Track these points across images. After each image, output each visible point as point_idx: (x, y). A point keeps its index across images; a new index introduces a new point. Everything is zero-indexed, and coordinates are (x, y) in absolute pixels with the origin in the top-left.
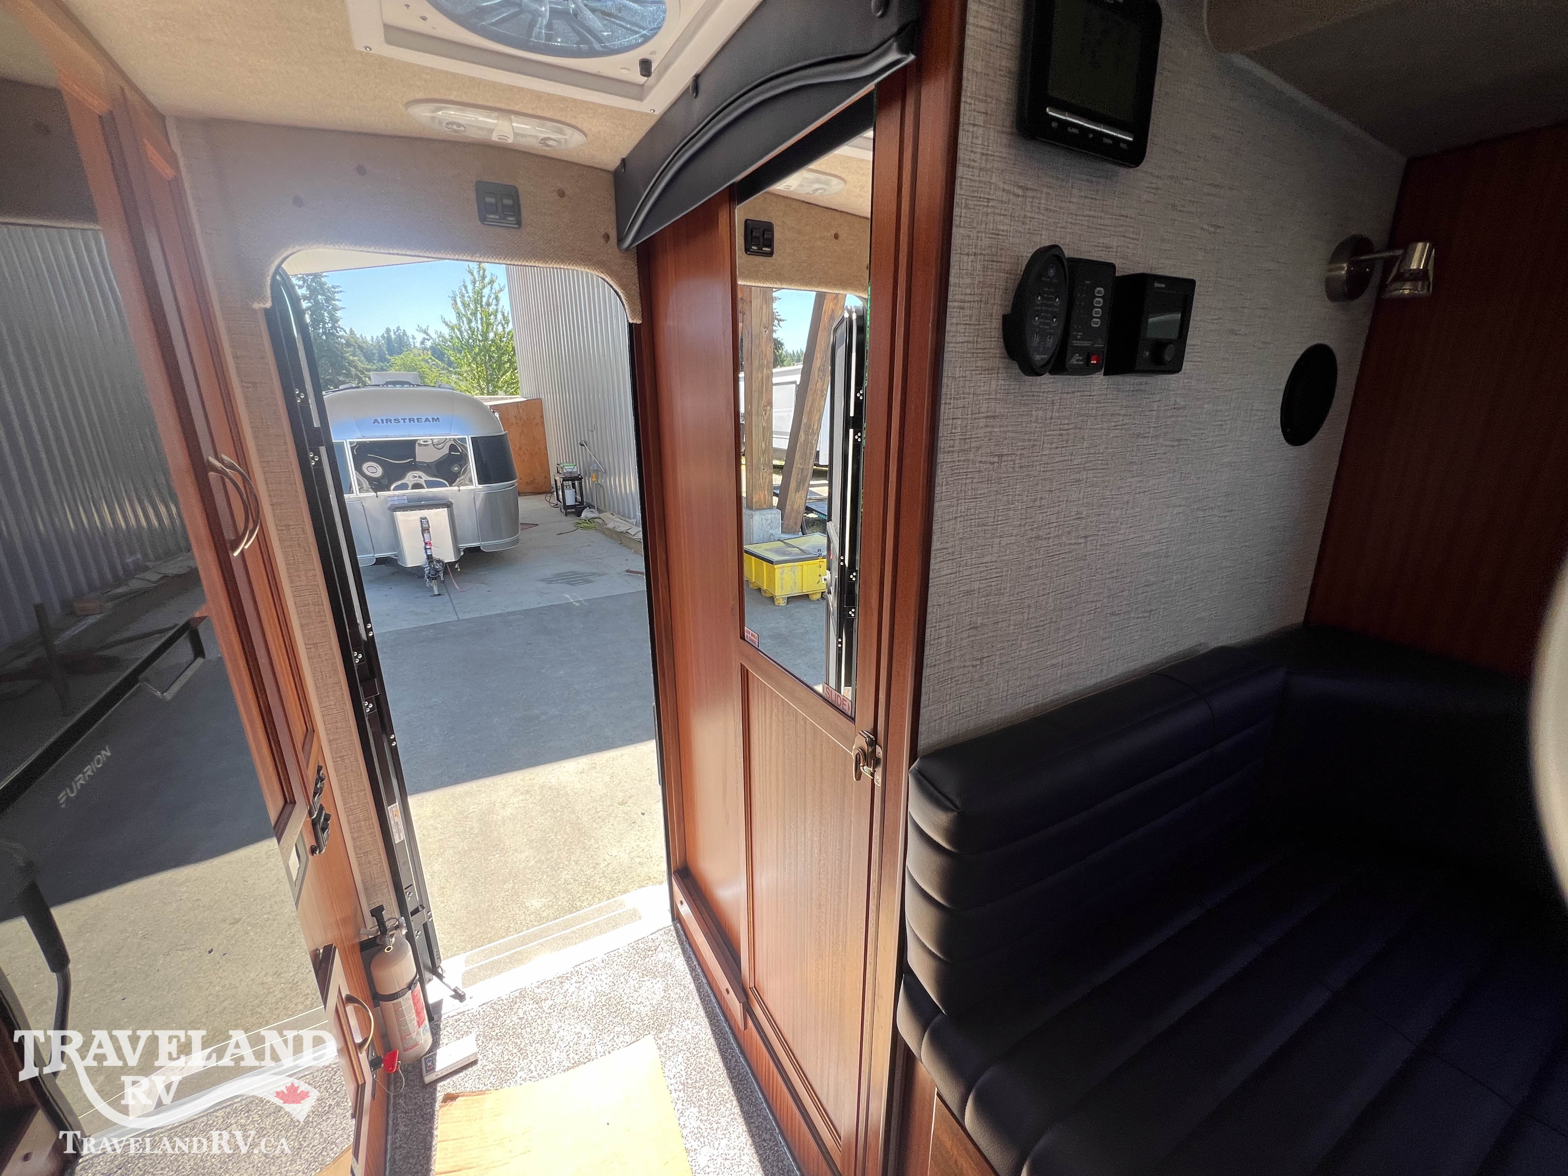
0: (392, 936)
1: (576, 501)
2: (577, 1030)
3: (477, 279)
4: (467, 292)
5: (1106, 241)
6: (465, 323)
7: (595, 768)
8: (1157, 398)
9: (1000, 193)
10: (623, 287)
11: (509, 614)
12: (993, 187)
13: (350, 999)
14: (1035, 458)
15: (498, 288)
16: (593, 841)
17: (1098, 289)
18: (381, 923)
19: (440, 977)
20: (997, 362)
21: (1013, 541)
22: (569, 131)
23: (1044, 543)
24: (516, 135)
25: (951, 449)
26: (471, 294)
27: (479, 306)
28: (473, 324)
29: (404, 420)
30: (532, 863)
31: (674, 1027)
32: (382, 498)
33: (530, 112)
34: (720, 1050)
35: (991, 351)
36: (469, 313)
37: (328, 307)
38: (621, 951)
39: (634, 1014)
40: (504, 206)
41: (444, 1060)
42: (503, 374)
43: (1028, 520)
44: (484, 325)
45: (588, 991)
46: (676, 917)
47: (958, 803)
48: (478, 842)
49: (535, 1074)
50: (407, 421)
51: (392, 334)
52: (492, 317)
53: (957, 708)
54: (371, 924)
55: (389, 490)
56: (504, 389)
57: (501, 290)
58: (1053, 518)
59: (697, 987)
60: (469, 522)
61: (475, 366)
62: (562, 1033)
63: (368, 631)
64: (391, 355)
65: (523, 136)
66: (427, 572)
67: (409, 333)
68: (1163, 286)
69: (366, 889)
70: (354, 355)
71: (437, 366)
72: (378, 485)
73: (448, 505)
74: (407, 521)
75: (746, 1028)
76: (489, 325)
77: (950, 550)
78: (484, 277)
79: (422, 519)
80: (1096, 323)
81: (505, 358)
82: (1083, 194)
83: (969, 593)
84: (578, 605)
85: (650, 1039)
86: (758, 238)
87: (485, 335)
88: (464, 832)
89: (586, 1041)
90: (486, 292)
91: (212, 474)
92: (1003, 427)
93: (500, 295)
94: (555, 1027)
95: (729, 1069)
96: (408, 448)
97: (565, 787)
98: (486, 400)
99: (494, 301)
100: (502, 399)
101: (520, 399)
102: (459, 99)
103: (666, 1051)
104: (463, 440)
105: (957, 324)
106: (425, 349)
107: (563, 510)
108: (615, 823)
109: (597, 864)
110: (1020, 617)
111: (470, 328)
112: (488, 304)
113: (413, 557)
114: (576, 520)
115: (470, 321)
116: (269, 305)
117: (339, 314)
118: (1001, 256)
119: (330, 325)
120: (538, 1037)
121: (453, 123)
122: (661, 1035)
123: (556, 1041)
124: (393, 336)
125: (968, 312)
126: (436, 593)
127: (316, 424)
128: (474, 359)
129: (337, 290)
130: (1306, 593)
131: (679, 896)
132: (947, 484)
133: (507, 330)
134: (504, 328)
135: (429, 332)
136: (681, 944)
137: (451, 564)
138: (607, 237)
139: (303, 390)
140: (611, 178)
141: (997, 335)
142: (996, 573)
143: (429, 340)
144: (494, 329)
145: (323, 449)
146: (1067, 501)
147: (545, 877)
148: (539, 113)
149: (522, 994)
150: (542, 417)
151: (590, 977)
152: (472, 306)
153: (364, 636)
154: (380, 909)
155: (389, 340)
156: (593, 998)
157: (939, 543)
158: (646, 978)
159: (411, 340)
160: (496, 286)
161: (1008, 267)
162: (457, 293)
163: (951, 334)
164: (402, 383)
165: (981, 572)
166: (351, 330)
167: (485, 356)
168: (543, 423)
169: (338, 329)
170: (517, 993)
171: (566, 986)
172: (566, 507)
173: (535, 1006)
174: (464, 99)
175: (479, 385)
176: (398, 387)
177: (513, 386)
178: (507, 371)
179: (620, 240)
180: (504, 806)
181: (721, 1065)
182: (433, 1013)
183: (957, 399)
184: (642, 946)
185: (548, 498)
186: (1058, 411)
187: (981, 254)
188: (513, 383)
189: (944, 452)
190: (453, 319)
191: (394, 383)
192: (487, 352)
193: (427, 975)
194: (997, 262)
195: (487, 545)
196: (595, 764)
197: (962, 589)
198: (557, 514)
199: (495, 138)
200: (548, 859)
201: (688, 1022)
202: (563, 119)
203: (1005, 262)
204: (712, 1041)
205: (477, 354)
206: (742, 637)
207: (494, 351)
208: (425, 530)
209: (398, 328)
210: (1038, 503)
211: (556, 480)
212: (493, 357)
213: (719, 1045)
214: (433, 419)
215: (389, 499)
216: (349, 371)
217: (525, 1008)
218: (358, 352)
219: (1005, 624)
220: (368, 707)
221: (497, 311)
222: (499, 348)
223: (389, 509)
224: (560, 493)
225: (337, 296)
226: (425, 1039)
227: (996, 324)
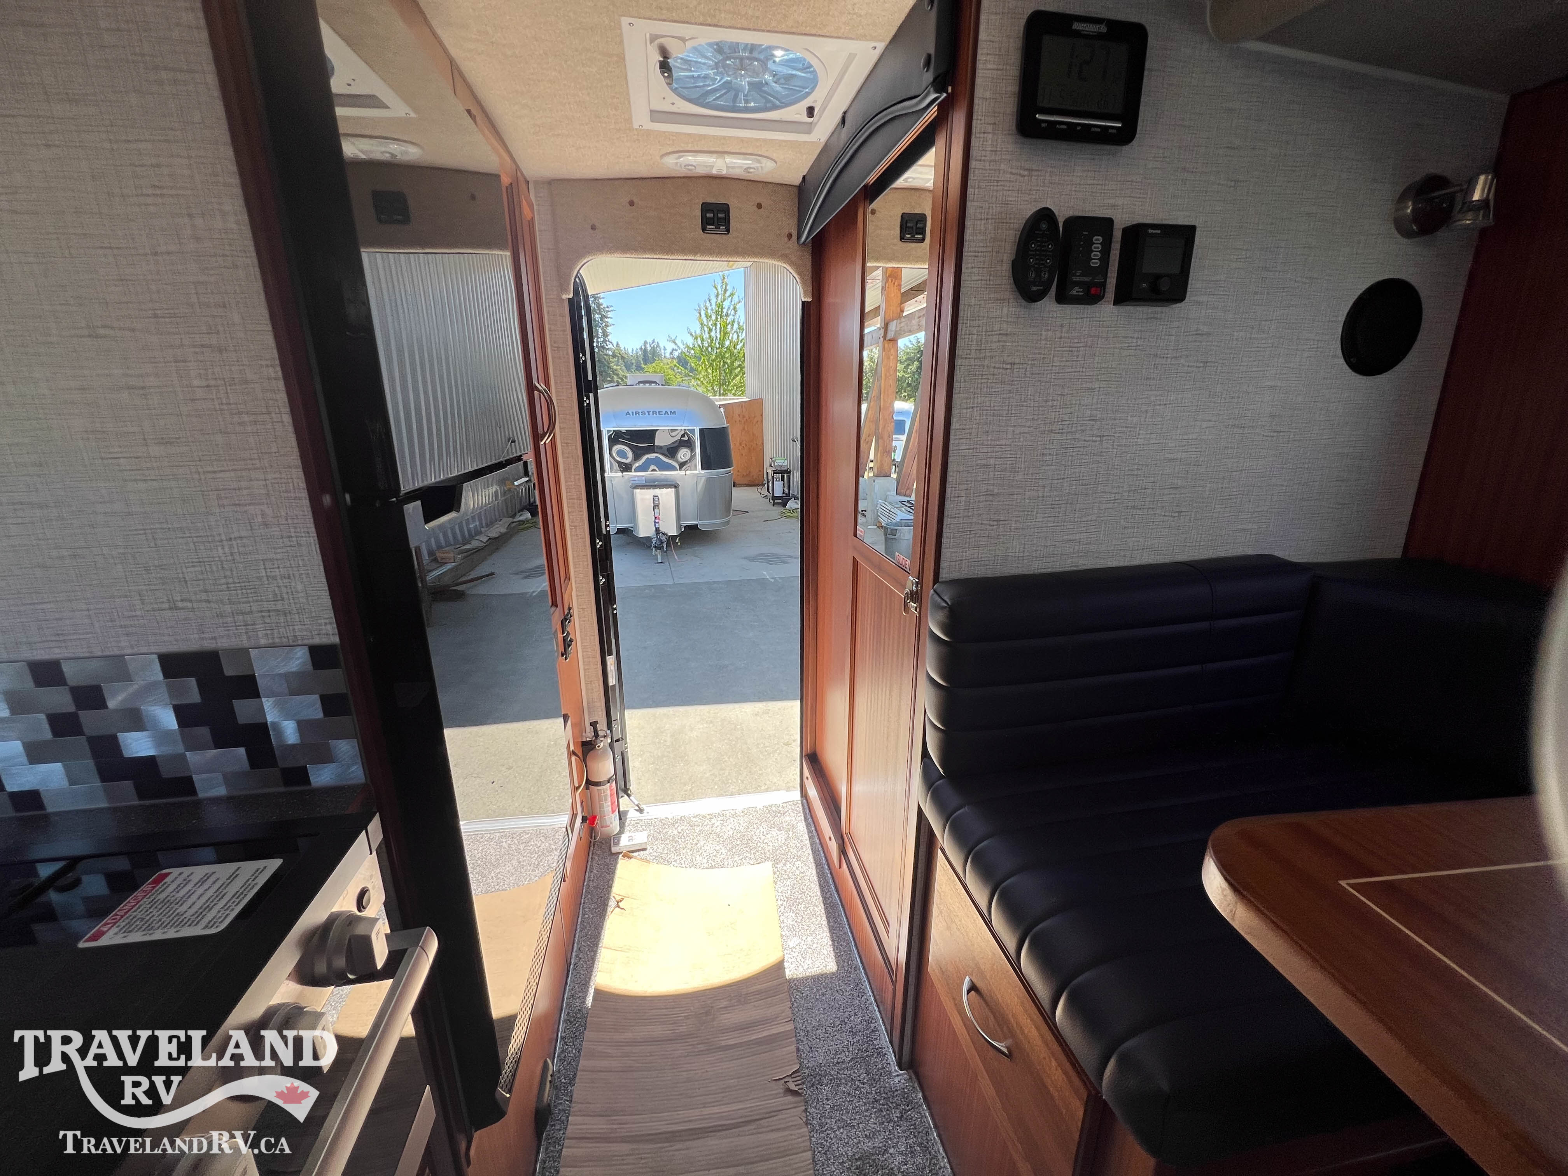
0: (602, 741)
1: (783, 493)
2: (717, 848)
3: (720, 293)
4: (711, 305)
5: (1112, 201)
6: (706, 332)
7: (768, 713)
8: (1176, 324)
9: (1008, 176)
10: (799, 274)
11: (714, 582)
12: (1001, 172)
13: (574, 753)
14: (1046, 368)
15: (737, 300)
16: (758, 767)
17: (1095, 237)
18: (596, 731)
19: (629, 796)
20: (1007, 295)
21: (1027, 431)
22: (764, 160)
23: (1058, 436)
24: (728, 167)
25: (968, 356)
26: (714, 306)
27: (719, 317)
28: (713, 334)
29: (649, 412)
30: (707, 775)
31: (788, 863)
32: (626, 478)
33: (738, 151)
34: (820, 885)
35: (1003, 286)
36: (710, 323)
37: (602, 324)
38: (758, 809)
39: (760, 849)
40: (719, 219)
41: (625, 842)
42: (734, 378)
43: (1040, 416)
44: (722, 333)
45: (728, 828)
46: (804, 795)
47: (949, 603)
48: (669, 752)
49: (683, 865)
50: (651, 413)
51: (648, 346)
52: (730, 326)
53: (976, 556)
54: (589, 730)
55: (631, 471)
56: (733, 392)
57: (739, 302)
58: (1066, 417)
59: (811, 843)
60: (691, 505)
61: (711, 372)
62: (706, 848)
63: (607, 526)
64: (645, 364)
65: (733, 168)
66: (654, 542)
67: (662, 346)
68: (1159, 232)
69: (589, 708)
70: (617, 365)
71: (681, 373)
72: (625, 468)
73: (676, 487)
74: (644, 497)
75: (840, 867)
76: (726, 333)
77: (968, 431)
78: (726, 291)
79: (654, 496)
80: (1096, 263)
81: (737, 364)
82: (1086, 168)
83: (986, 466)
84: (772, 580)
85: (768, 865)
86: (912, 228)
87: (722, 344)
88: (659, 743)
89: (722, 856)
90: (726, 304)
91: (536, 392)
92: (1015, 342)
93: (738, 306)
94: (702, 843)
95: (825, 898)
96: (650, 435)
97: (741, 724)
98: (717, 400)
99: (733, 311)
100: (731, 399)
101: (745, 399)
102: (693, 149)
103: (778, 876)
104: (693, 431)
105: (972, 268)
106: (673, 358)
107: (771, 501)
108: (779, 758)
109: (759, 786)
110: (1034, 493)
111: (710, 337)
112: (727, 315)
113: (645, 530)
114: (782, 509)
115: (710, 330)
116: (571, 296)
117: (609, 329)
118: (1010, 219)
119: (602, 339)
120: (689, 846)
121: (689, 165)
122: (776, 866)
123: (701, 851)
124: (649, 348)
125: (982, 259)
126: (660, 561)
127: (590, 378)
128: (711, 365)
129: (610, 309)
130: (1405, 529)
131: (806, 773)
132: (965, 381)
133: (741, 338)
134: (738, 336)
135: (677, 342)
136: (805, 814)
137: (674, 537)
138: (790, 236)
139: (584, 355)
140: (796, 190)
141: (1007, 275)
142: (1010, 454)
143: (676, 350)
144: (730, 338)
145: (591, 395)
146: (1080, 404)
147: (716, 787)
148: (743, 151)
149: (682, 819)
150: (762, 415)
151: (732, 819)
152: (714, 317)
153: (604, 532)
154: (596, 723)
155: (645, 351)
156: (731, 833)
157: (958, 425)
158: (773, 829)
159: (663, 351)
160: (736, 299)
161: (1016, 226)
162: (702, 306)
163: (966, 274)
164: (651, 382)
165: (997, 452)
166: (617, 344)
167: (720, 362)
168: (762, 421)
169: (608, 343)
170: (679, 818)
171: (713, 821)
172: (774, 498)
173: (690, 827)
174: (696, 148)
175: (713, 389)
176: (647, 385)
177: (740, 388)
178: (737, 376)
179: (799, 237)
180: (692, 730)
181: (819, 893)
182: (622, 816)
183: (973, 320)
184: (774, 809)
185: (759, 490)
186: (1068, 332)
187: (992, 219)
188: (741, 387)
189: (962, 358)
190: (696, 328)
191: (644, 382)
192: (722, 358)
193: (621, 794)
194: (1006, 223)
195: (704, 524)
196: (769, 710)
197: (979, 462)
198: (766, 504)
199: (714, 172)
200: (720, 775)
201: (799, 862)
202: (759, 153)
203: (1014, 223)
204: (816, 878)
205: (713, 361)
206: (855, 535)
207: (727, 358)
208: (656, 506)
209: (654, 341)
210: (1050, 403)
211: (767, 473)
212: (727, 363)
213: (820, 882)
214: (671, 412)
215: (632, 479)
216: (612, 378)
217: (683, 827)
218: (621, 361)
219: (1020, 497)
220: (602, 580)
221: (734, 321)
222: (732, 354)
223: (631, 487)
224: (770, 485)
225: (610, 314)
226: (615, 826)
227: (1005, 268)
